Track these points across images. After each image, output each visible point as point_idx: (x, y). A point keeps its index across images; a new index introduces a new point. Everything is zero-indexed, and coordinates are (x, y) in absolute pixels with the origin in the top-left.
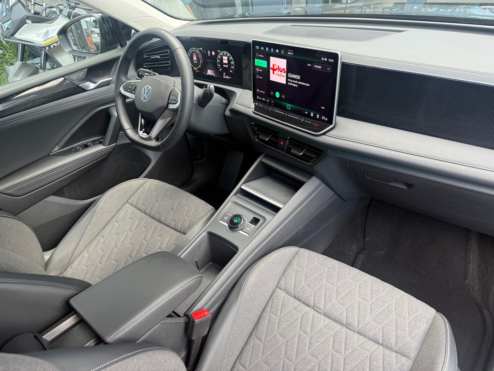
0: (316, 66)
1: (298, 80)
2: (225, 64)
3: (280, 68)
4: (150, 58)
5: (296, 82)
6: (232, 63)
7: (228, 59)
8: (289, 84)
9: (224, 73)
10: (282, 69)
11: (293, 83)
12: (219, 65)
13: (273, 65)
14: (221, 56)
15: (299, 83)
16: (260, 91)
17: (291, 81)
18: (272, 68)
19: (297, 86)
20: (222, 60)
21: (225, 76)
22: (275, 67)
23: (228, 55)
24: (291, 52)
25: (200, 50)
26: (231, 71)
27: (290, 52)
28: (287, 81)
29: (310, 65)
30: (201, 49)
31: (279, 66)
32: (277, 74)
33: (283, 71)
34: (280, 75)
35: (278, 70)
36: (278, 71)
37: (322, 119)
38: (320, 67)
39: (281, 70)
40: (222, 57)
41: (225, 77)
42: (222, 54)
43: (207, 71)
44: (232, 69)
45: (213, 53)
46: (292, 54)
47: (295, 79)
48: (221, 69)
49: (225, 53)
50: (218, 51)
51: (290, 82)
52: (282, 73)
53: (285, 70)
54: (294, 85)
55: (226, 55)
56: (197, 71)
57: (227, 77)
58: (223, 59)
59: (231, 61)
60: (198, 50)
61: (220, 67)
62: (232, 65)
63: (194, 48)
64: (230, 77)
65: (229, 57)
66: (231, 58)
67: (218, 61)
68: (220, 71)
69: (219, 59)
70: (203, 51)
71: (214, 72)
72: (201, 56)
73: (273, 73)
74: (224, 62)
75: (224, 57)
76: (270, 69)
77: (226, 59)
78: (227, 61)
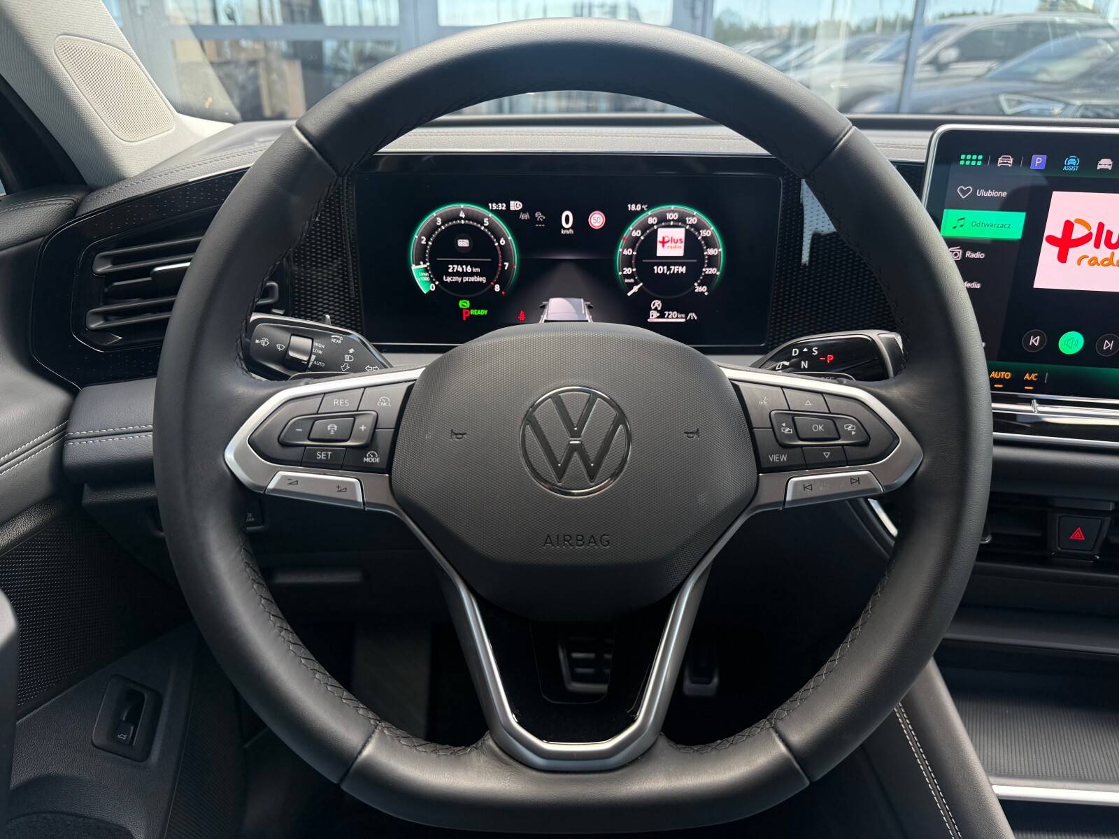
2: (669, 261)
3: (1110, 234)
4: (147, 271)
6: (711, 252)
7: (691, 240)
9: (657, 304)
12: (628, 271)
13: (1069, 226)
14: (645, 227)
18: (1059, 235)
20: (649, 242)
21: (657, 314)
22: (1078, 232)
23: (691, 221)
25: (507, 216)
26: (703, 289)
30: (515, 205)
31: (1101, 226)
32: (1085, 261)
34: (1106, 262)
35: (1092, 243)
36: (1097, 245)
40: (656, 232)
41: (662, 316)
42: (651, 221)
43: (544, 307)
44: (708, 280)
45: (597, 220)
48: (635, 289)
49: (672, 211)
50: (632, 207)
55: (681, 221)
56: (473, 312)
57: (674, 317)
58: (660, 238)
59: (709, 242)
60: (492, 211)
61: (632, 280)
62: (712, 261)
63: (462, 206)
64: (693, 316)
65: (698, 227)
66: (710, 231)
67: (626, 252)
68: (629, 294)
69: (633, 243)
70: (525, 212)
71: (589, 307)
72: (510, 238)
73: (1062, 258)
74: (659, 254)
75: (662, 233)
76: (1045, 245)
77: (676, 237)
78: (683, 245)
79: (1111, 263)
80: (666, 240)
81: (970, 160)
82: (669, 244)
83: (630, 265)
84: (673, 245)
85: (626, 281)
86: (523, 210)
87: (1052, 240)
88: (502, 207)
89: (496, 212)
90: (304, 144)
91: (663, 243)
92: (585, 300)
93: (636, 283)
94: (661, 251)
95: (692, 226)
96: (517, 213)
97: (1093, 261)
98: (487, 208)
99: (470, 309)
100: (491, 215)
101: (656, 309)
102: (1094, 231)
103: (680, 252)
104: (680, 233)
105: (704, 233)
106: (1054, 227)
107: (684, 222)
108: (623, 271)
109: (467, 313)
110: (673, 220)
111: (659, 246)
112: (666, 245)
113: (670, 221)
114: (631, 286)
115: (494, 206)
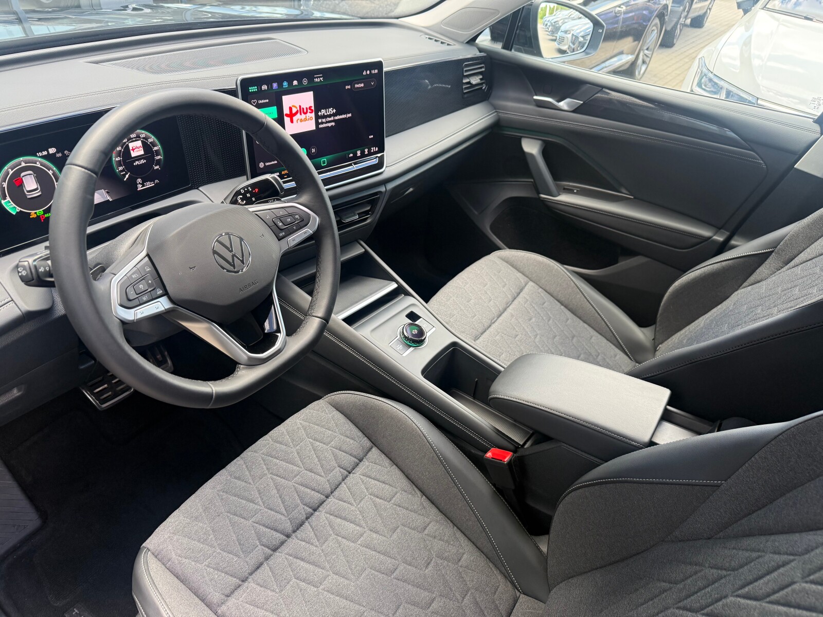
0: (357, 86)
1: (334, 115)
2: (138, 158)
3: (303, 109)
5: (332, 118)
6: (155, 148)
7: (146, 146)
8: (321, 126)
9: (139, 180)
10: (307, 108)
11: (327, 122)
12: (121, 168)
13: (291, 109)
14: (122, 144)
15: (336, 118)
16: (267, 164)
17: (324, 120)
18: (288, 113)
19: (333, 124)
20: (127, 151)
21: (140, 186)
22: (294, 111)
23: (143, 136)
24: (320, 77)
25: (48, 157)
26: (158, 167)
27: (317, 77)
28: (317, 124)
29: (349, 87)
31: (300, 106)
32: (299, 121)
33: (309, 111)
34: (306, 119)
35: (299, 113)
36: (301, 114)
37: (372, 151)
38: (362, 85)
39: (305, 111)
40: (128, 145)
41: (143, 186)
42: (124, 140)
44: (158, 162)
46: (321, 80)
47: (330, 116)
48: (127, 176)
49: (133, 133)
51: (322, 123)
52: (309, 114)
53: (313, 108)
54: (329, 125)
55: (138, 138)
57: (149, 185)
58: (131, 148)
59: (154, 144)
60: (40, 157)
61: (124, 173)
62: (157, 152)
63: (21, 159)
64: (157, 181)
65: (146, 138)
66: (152, 139)
67: (117, 159)
68: (125, 180)
69: (119, 154)
70: (59, 153)
71: (108, 192)
72: (54, 169)
73: (292, 121)
74: (132, 156)
75: (131, 145)
76: (285, 117)
77: (138, 146)
78: (142, 149)
79: (306, 120)
80: (134, 148)
81: (253, 89)
82: (136, 150)
83: (121, 165)
84: (138, 149)
85: (122, 173)
86: (57, 152)
87: (287, 115)
88: (45, 153)
89: (43, 157)
90: (84, 172)
91: (133, 150)
92: (105, 190)
93: (126, 174)
94: (134, 154)
95: (143, 138)
96: (54, 154)
97: (301, 120)
98: (36, 156)
99: (44, 214)
100: (40, 159)
101: (140, 183)
102: (299, 109)
103: (142, 152)
104: (139, 143)
105: (150, 140)
106: (286, 111)
107: (140, 137)
108: (118, 169)
109: (43, 217)
110: (134, 138)
111: (132, 152)
112: (135, 151)
113: (133, 138)
114: (124, 175)
115: (40, 154)
